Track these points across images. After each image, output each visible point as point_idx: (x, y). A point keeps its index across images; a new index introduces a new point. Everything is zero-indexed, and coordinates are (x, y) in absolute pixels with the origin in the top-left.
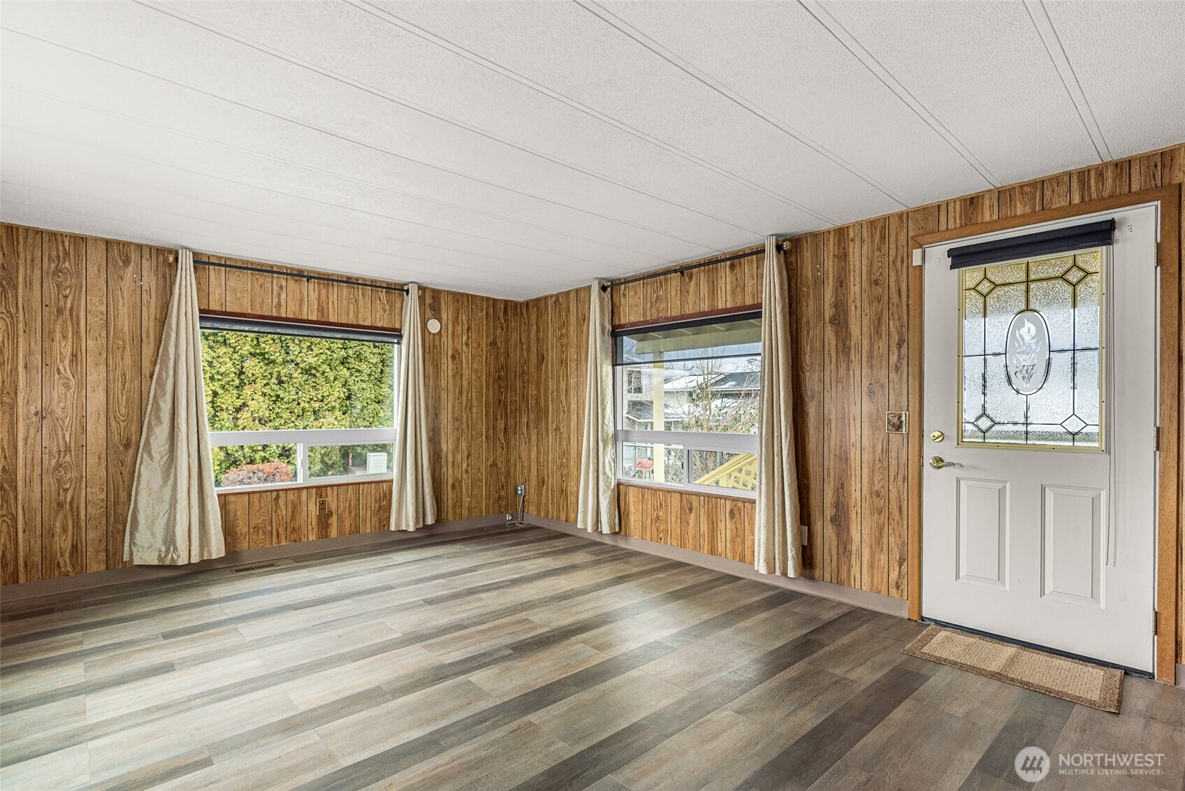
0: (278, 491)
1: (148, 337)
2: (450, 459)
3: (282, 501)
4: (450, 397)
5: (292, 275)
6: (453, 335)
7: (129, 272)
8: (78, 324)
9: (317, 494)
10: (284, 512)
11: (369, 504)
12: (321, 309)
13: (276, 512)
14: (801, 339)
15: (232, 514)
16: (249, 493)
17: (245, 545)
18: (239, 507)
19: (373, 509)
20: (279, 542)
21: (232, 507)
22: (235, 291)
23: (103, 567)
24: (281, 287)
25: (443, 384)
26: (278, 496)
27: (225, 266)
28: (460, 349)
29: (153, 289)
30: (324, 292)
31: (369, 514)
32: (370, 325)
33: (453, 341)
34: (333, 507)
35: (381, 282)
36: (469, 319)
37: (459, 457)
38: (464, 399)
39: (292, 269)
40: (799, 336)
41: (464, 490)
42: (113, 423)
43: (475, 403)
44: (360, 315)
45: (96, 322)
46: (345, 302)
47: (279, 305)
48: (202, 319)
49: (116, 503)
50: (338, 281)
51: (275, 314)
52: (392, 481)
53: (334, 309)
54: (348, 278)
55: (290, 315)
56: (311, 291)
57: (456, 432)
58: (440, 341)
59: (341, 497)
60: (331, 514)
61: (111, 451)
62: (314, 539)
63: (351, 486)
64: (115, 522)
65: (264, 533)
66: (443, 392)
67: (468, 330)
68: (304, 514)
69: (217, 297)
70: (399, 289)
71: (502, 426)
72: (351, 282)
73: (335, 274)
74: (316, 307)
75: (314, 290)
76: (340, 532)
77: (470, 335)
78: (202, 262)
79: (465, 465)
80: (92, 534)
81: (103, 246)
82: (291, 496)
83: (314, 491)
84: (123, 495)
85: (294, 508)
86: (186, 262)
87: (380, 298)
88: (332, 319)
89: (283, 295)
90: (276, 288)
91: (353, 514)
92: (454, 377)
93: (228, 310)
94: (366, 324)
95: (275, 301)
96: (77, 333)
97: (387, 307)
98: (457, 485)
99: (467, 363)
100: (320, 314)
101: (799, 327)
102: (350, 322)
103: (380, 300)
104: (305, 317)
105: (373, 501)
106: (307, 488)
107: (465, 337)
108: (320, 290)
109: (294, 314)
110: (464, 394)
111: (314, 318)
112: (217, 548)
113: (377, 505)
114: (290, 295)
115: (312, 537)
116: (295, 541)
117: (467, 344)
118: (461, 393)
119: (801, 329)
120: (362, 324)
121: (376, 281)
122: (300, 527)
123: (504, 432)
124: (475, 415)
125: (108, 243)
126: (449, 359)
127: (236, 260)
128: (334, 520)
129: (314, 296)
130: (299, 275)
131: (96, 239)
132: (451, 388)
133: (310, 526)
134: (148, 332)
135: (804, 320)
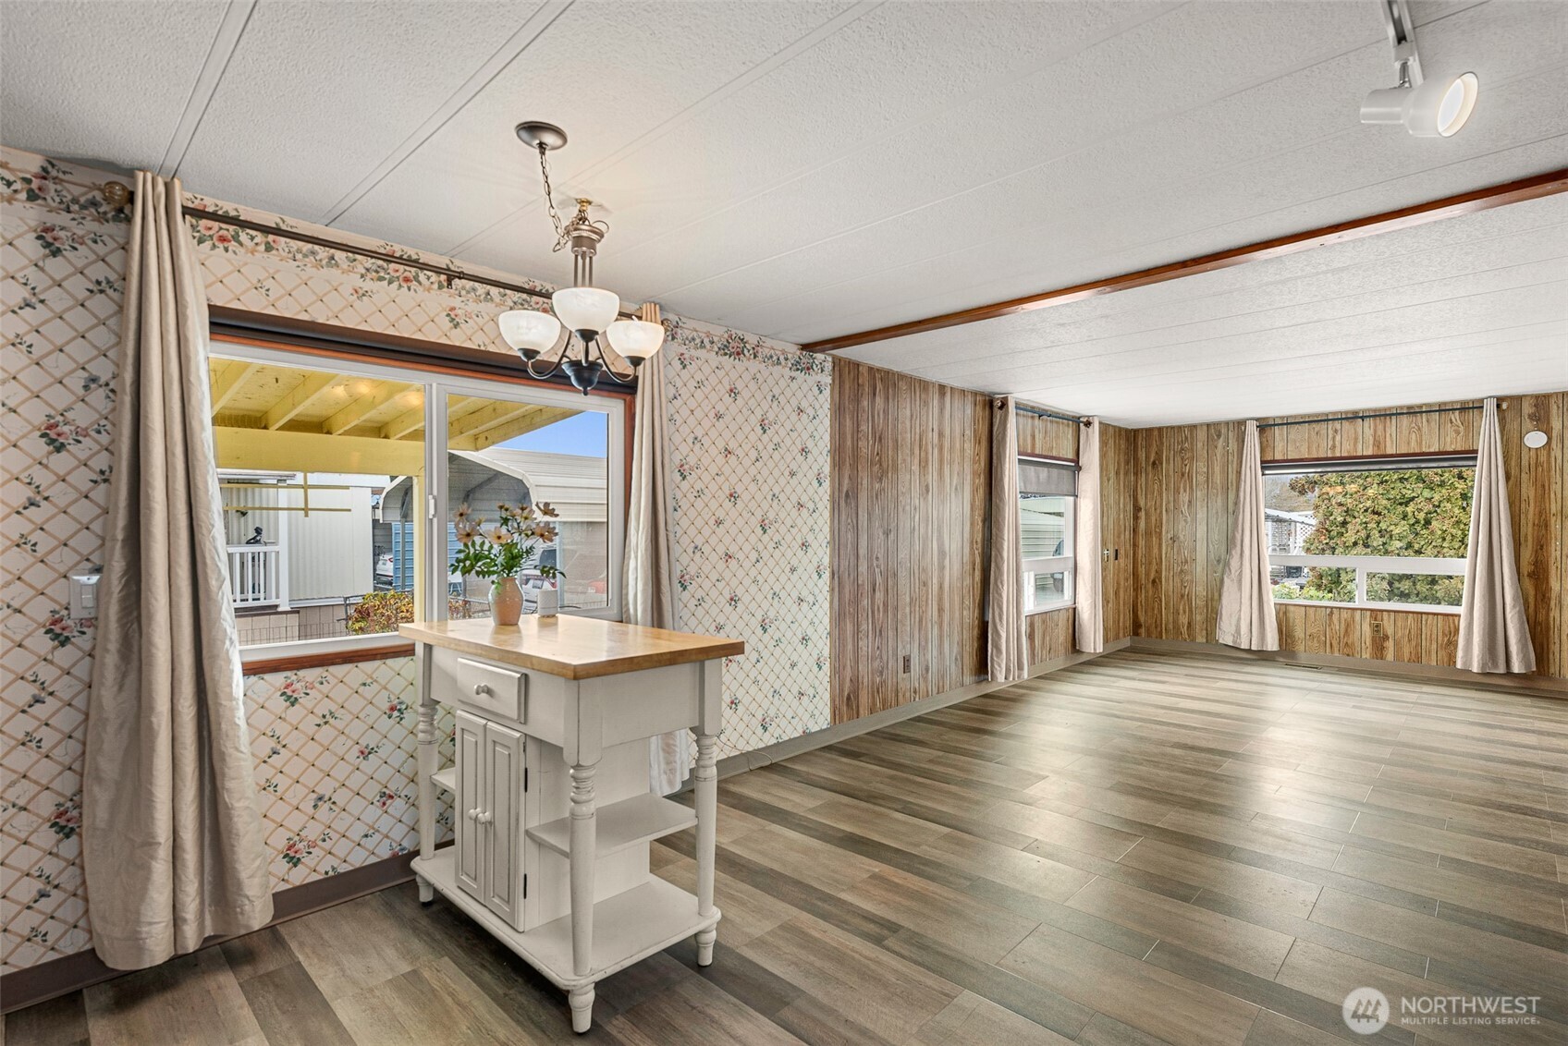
0: (1332, 608)
1: (1232, 485)
3: (1335, 617)
5: (1347, 419)
7: (1221, 442)
8: (1192, 482)
9: (1371, 616)
10: (1338, 627)
11: (1434, 636)
12: (1377, 444)
13: (1330, 626)
15: (1291, 620)
16: (1306, 606)
17: (1302, 648)
18: (1297, 617)
19: (1440, 642)
20: (1332, 652)
21: (1291, 615)
22: (1295, 441)
23: (1205, 641)
24: (1336, 431)
25: (1555, 509)
26: (1332, 613)
27: (1287, 424)
29: (1235, 451)
30: (1380, 427)
31: (1434, 646)
32: (1437, 450)
34: (1390, 631)
35: (1452, 403)
39: (1346, 413)
42: (1211, 546)
44: (1424, 443)
45: (1202, 479)
46: (1405, 432)
47: (1334, 447)
48: (1263, 468)
49: (1212, 599)
50: (1397, 414)
51: (1330, 455)
52: (1459, 616)
53: (1392, 441)
54: (1409, 407)
55: (1345, 454)
56: (1367, 428)
58: (1549, 457)
59: (1399, 624)
60: (1386, 637)
61: (1209, 565)
62: (1368, 657)
63: (1411, 615)
64: (1212, 612)
65: (1319, 642)
66: (1554, 519)
68: (1358, 633)
69: (1280, 449)
70: (1470, 408)
72: (1412, 411)
73: (1393, 408)
74: (1371, 442)
75: (1370, 427)
76: (1398, 657)
78: (1264, 426)
80: (1198, 618)
81: (1205, 428)
82: (1345, 615)
83: (1368, 613)
84: (1216, 595)
85: (1348, 626)
86: (1252, 429)
87: (1451, 420)
88: (1389, 451)
89: (1338, 438)
90: (1330, 432)
91: (1414, 643)
93: (1289, 458)
94: (1432, 450)
95: (1330, 443)
96: (1191, 488)
97: (1462, 428)
100: (1376, 448)
102: (1412, 451)
103: (1451, 423)
104: (1360, 454)
105: (1440, 634)
106: (1362, 610)
108: (1375, 426)
109: (1349, 452)
111: (1370, 452)
112: (1272, 644)
113: (1446, 639)
114: (1345, 436)
115: (1366, 655)
116: (1348, 655)
120: (1428, 451)
121: (1445, 404)
122: (1353, 644)
125: (1208, 425)
127: (1295, 416)
128: (1390, 644)
129: (1369, 433)
130: (1354, 416)
131: (1201, 425)
133: (1363, 644)
134: (1232, 483)
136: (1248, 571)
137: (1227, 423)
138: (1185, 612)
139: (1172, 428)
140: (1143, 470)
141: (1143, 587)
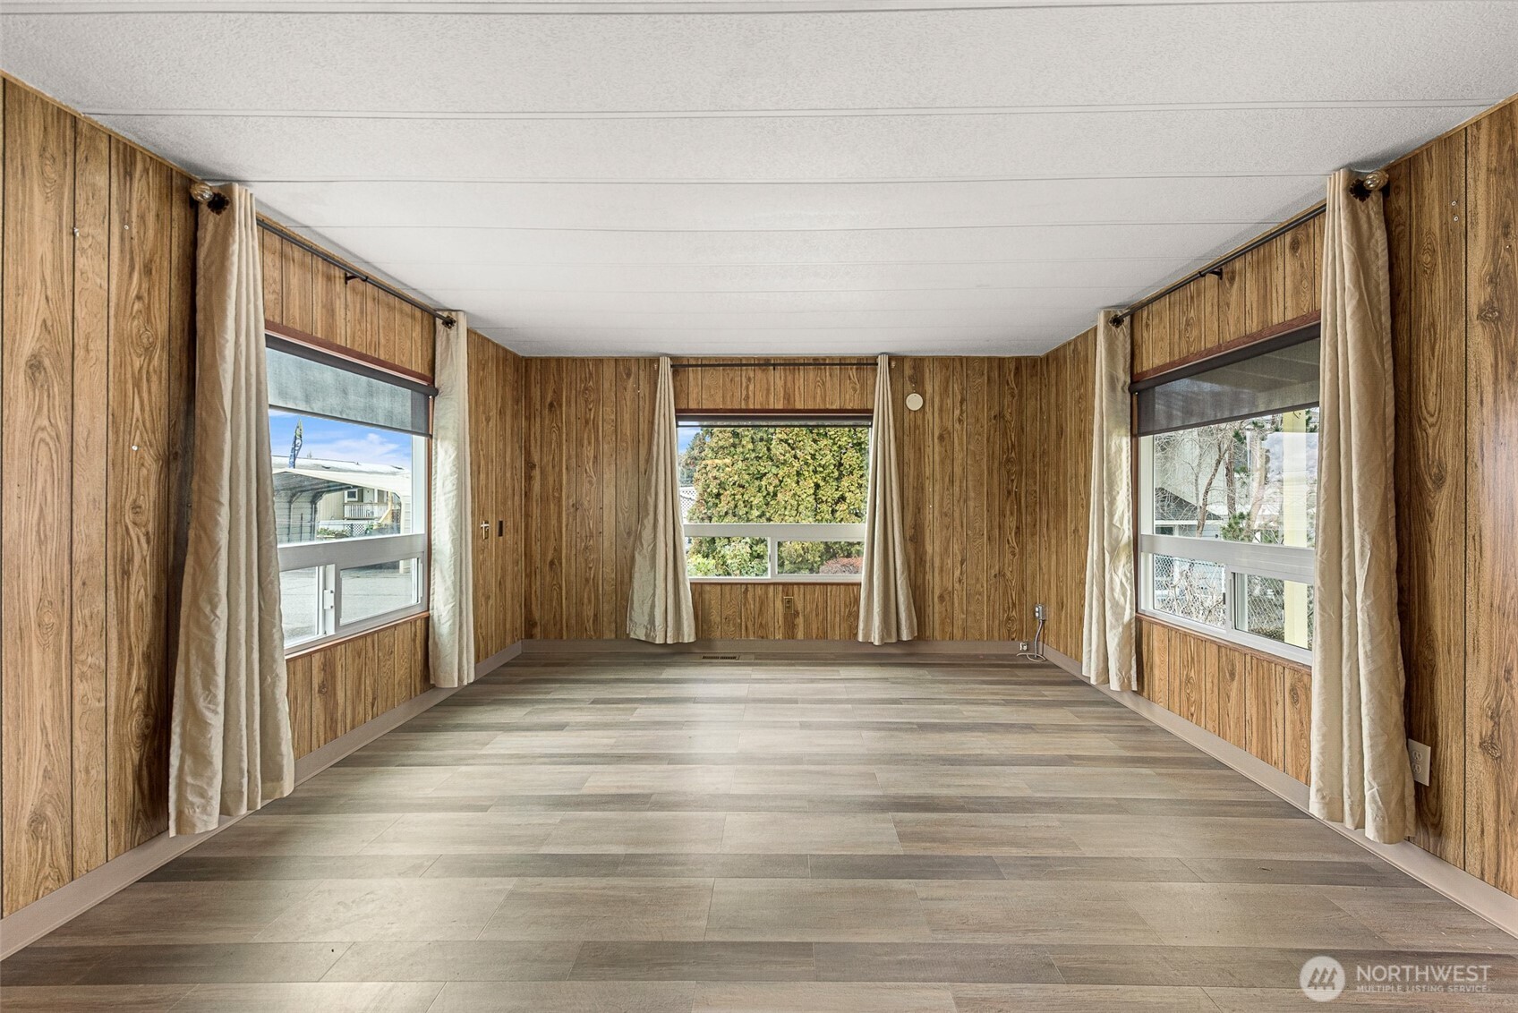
0: (747, 584)
1: (643, 438)
2: (937, 564)
3: (750, 595)
4: (937, 488)
5: (759, 365)
6: (941, 410)
7: (631, 383)
8: (598, 432)
9: (783, 591)
10: (752, 606)
11: (838, 608)
12: (787, 397)
13: (745, 605)
14: (1418, 363)
15: (707, 603)
16: (721, 584)
17: (718, 634)
18: (713, 597)
19: (842, 614)
20: (747, 635)
21: (707, 596)
22: (709, 387)
23: (613, 636)
24: (749, 379)
25: (928, 472)
26: (747, 590)
27: (702, 366)
28: (950, 428)
29: (647, 394)
30: (790, 378)
31: (838, 619)
32: (838, 408)
33: (941, 418)
34: (800, 608)
35: (851, 358)
36: (963, 389)
37: (950, 562)
38: (957, 489)
39: (759, 359)
40: (1414, 356)
41: (956, 605)
42: (620, 515)
43: (972, 494)
44: (827, 399)
45: (609, 428)
46: (812, 386)
47: (747, 397)
48: (678, 418)
49: (622, 582)
50: (804, 364)
51: (744, 407)
52: (860, 584)
53: (800, 395)
54: (815, 359)
55: (758, 407)
56: (777, 378)
57: (945, 531)
58: (924, 420)
59: (808, 597)
60: (797, 614)
61: (618, 540)
62: (781, 638)
63: (818, 587)
64: (621, 599)
65: (734, 625)
66: (927, 482)
67: (961, 403)
68: (771, 611)
69: (695, 396)
70: (866, 364)
71: (1014, 525)
72: (818, 363)
73: (801, 358)
74: (782, 395)
75: (781, 378)
76: (808, 636)
77: (964, 408)
78: (680, 366)
79: (957, 573)
80: (606, 607)
81: (613, 363)
82: (759, 591)
83: (781, 588)
84: (626, 576)
85: (762, 603)
86: (665, 367)
87: (849, 376)
88: (799, 406)
89: (751, 387)
90: (744, 380)
91: (820, 617)
92: (942, 462)
93: (704, 407)
94: (834, 407)
95: (744, 393)
96: (597, 439)
97: (858, 387)
98: (947, 598)
99: (961, 444)
100: (786, 402)
101: (1414, 338)
102: (817, 407)
103: (850, 379)
104: (771, 407)
105: (842, 606)
106: (774, 584)
107: (957, 412)
108: (786, 377)
109: (761, 404)
110: (957, 484)
111: (780, 406)
112: (689, 635)
113: (847, 610)
114: (758, 386)
115: (779, 636)
116: (762, 637)
117: (960, 421)
118: (952, 482)
119: (1418, 340)
120: (831, 408)
121: (845, 358)
122: (767, 623)
123: (1016, 533)
124: (972, 510)
125: (616, 360)
126: (936, 440)
127: (710, 359)
128: (800, 621)
129: (780, 383)
130: (765, 364)
131: (609, 359)
132: (938, 475)
133: (776, 624)
134: (643, 435)
135: (1425, 322)
136: (663, 545)
137: (638, 359)
138: (590, 601)
139: (574, 360)
140: (538, 413)
141: (538, 571)
